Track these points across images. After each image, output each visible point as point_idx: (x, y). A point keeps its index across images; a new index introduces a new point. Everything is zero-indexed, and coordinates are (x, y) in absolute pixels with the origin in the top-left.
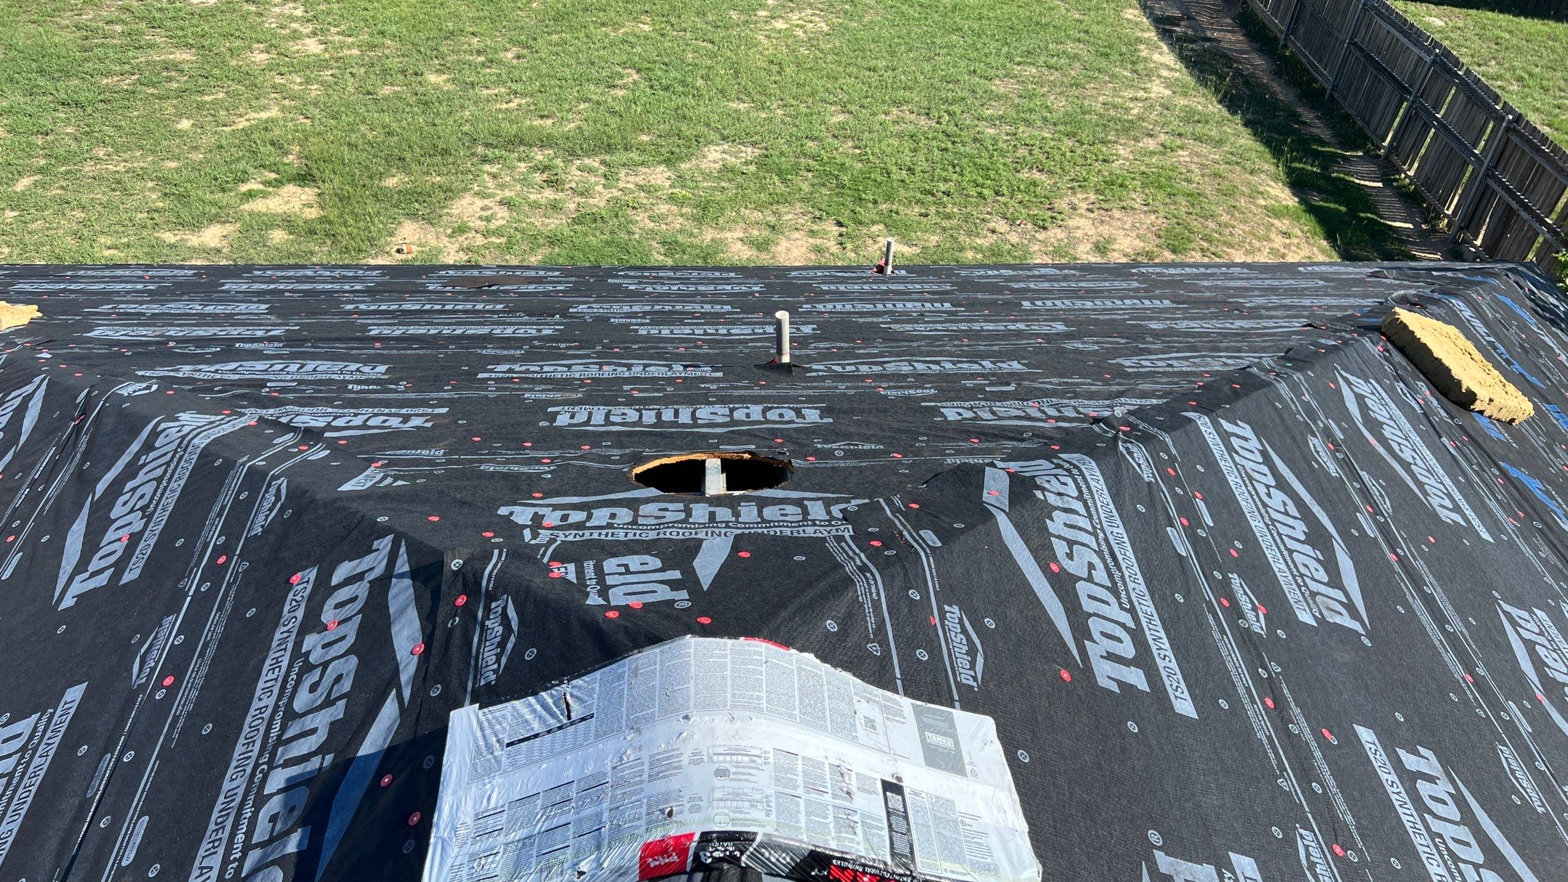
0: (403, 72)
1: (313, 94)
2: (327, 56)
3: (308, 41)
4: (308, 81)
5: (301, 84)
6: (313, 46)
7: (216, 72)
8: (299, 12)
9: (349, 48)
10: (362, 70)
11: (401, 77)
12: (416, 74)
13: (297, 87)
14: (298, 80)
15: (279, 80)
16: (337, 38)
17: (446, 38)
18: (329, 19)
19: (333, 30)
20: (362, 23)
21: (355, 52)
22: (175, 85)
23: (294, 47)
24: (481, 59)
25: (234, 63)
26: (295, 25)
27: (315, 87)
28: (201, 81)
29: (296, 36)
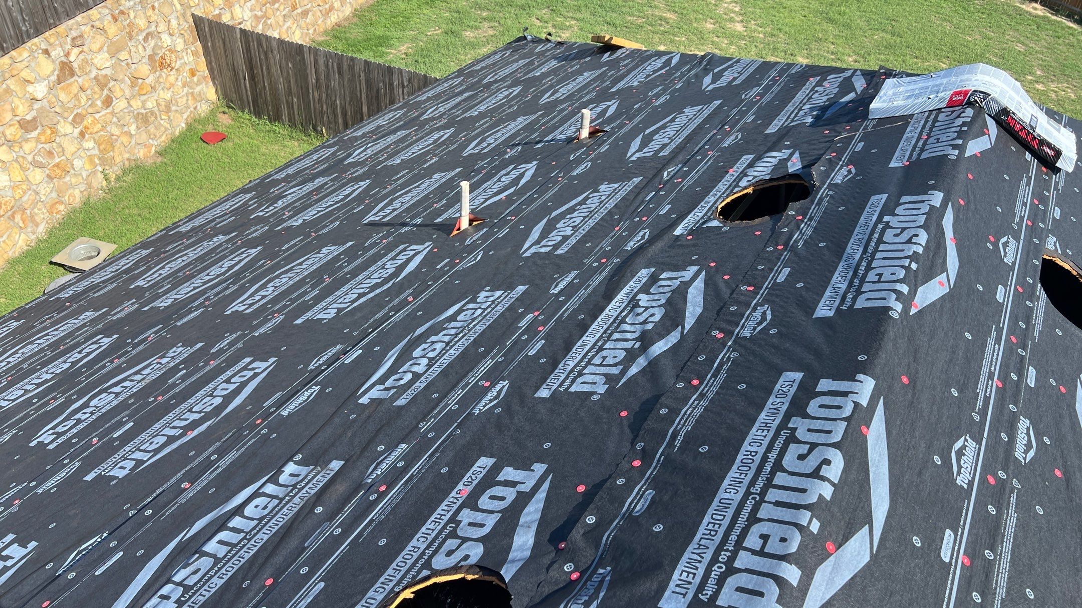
0: (785, 52)
1: (732, 50)
2: (745, 34)
3: (737, 24)
4: (731, 43)
5: (726, 44)
6: (739, 27)
7: (685, 27)
8: (737, 9)
9: (759, 33)
10: (762, 46)
11: (783, 54)
12: (792, 55)
13: (724, 45)
14: (726, 42)
15: (716, 39)
16: (753, 27)
17: (816, 41)
18: (752, 16)
19: (753, 22)
20: (770, 23)
21: (761, 36)
22: (662, 28)
23: (729, 25)
24: (833, 57)
25: (695, 25)
26: (732, 15)
27: (734, 47)
28: (676, 30)
29: (732, 20)
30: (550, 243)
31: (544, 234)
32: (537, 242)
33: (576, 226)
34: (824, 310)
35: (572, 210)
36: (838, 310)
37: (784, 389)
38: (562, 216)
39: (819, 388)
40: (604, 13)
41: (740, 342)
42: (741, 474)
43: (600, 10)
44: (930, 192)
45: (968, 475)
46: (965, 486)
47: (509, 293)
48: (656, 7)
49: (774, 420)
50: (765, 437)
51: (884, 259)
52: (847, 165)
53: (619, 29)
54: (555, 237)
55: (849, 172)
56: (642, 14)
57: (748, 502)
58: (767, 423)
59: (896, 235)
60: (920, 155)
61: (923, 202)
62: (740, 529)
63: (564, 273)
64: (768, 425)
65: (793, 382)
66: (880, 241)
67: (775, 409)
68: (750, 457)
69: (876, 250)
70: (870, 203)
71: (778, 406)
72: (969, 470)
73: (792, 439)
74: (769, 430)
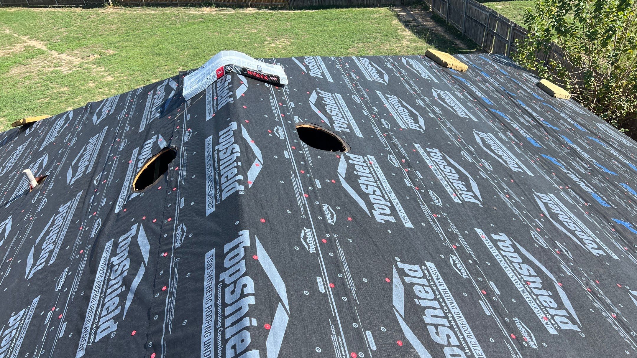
0: (143, 80)
1: (113, 92)
2: (116, 80)
3: (108, 77)
4: (110, 89)
5: (108, 90)
6: (110, 79)
7: (77, 91)
8: (103, 69)
9: (123, 77)
10: (129, 83)
11: (143, 82)
12: (148, 80)
13: (107, 92)
14: (107, 89)
15: (100, 90)
16: (118, 75)
17: (156, 68)
18: (114, 69)
19: (116, 73)
20: (126, 69)
21: (125, 78)
22: (63, 98)
23: (103, 80)
24: (170, 72)
25: (83, 88)
26: (102, 74)
27: (113, 90)
28: (72, 95)
29: (103, 77)
30: (42, 261)
31: (36, 258)
32: (34, 265)
33: (55, 241)
34: (210, 210)
35: (47, 233)
36: (216, 206)
37: (209, 263)
38: (43, 240)
39: (225, 251)
40: (20, 105)
41: (177, 252)
42: (208, 322)
43: (15, 104)
44: (230, 124)
45: (313, 246)
46: (315, 252)
47: (29, 308)
48: (52, 88)
49: (212, 283)
50: (211, 294)
51: (225, 168)
52: (187, 129)
53: (35, 110)
54: (44, 255)
55: (190, 132)
56: (45, 96)
57: (218, 335)
58: (209, 287)
59: (225, 153)
60: (217, 108)
61: (229, 131)
62: (221, 352)
63: (59, 274)
64: (210, 287)
65: (212, 256)
66: (219, 160)
67: (210, 276)
68: (209, 310)
69: (219, 166)
70: (206, 144)
71: (211, 273)
72: (313, 243)
73: (225, 286)
74: (212, 290)
